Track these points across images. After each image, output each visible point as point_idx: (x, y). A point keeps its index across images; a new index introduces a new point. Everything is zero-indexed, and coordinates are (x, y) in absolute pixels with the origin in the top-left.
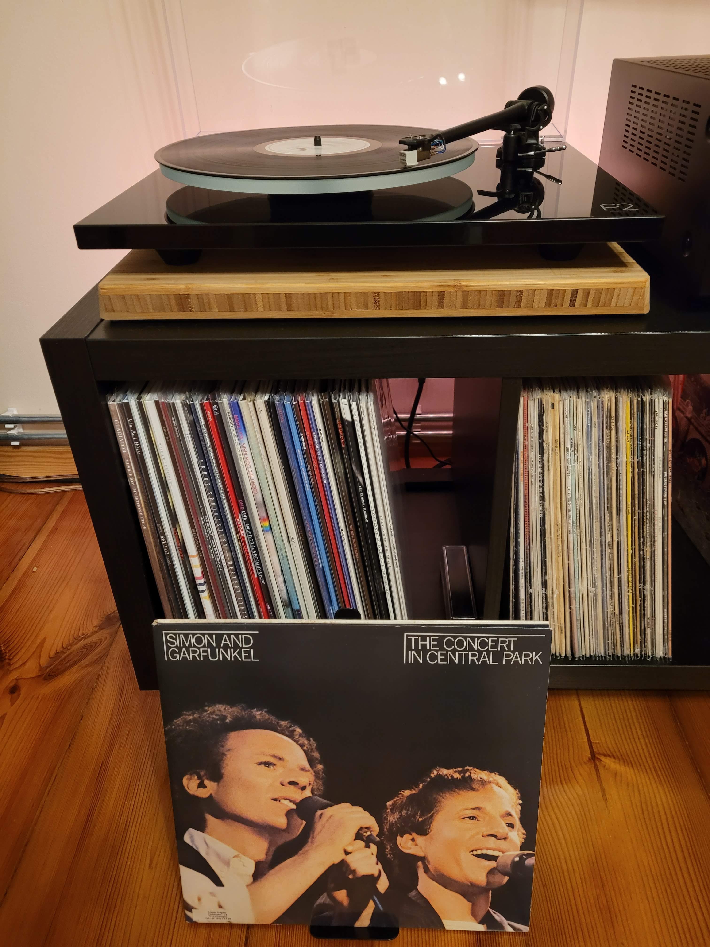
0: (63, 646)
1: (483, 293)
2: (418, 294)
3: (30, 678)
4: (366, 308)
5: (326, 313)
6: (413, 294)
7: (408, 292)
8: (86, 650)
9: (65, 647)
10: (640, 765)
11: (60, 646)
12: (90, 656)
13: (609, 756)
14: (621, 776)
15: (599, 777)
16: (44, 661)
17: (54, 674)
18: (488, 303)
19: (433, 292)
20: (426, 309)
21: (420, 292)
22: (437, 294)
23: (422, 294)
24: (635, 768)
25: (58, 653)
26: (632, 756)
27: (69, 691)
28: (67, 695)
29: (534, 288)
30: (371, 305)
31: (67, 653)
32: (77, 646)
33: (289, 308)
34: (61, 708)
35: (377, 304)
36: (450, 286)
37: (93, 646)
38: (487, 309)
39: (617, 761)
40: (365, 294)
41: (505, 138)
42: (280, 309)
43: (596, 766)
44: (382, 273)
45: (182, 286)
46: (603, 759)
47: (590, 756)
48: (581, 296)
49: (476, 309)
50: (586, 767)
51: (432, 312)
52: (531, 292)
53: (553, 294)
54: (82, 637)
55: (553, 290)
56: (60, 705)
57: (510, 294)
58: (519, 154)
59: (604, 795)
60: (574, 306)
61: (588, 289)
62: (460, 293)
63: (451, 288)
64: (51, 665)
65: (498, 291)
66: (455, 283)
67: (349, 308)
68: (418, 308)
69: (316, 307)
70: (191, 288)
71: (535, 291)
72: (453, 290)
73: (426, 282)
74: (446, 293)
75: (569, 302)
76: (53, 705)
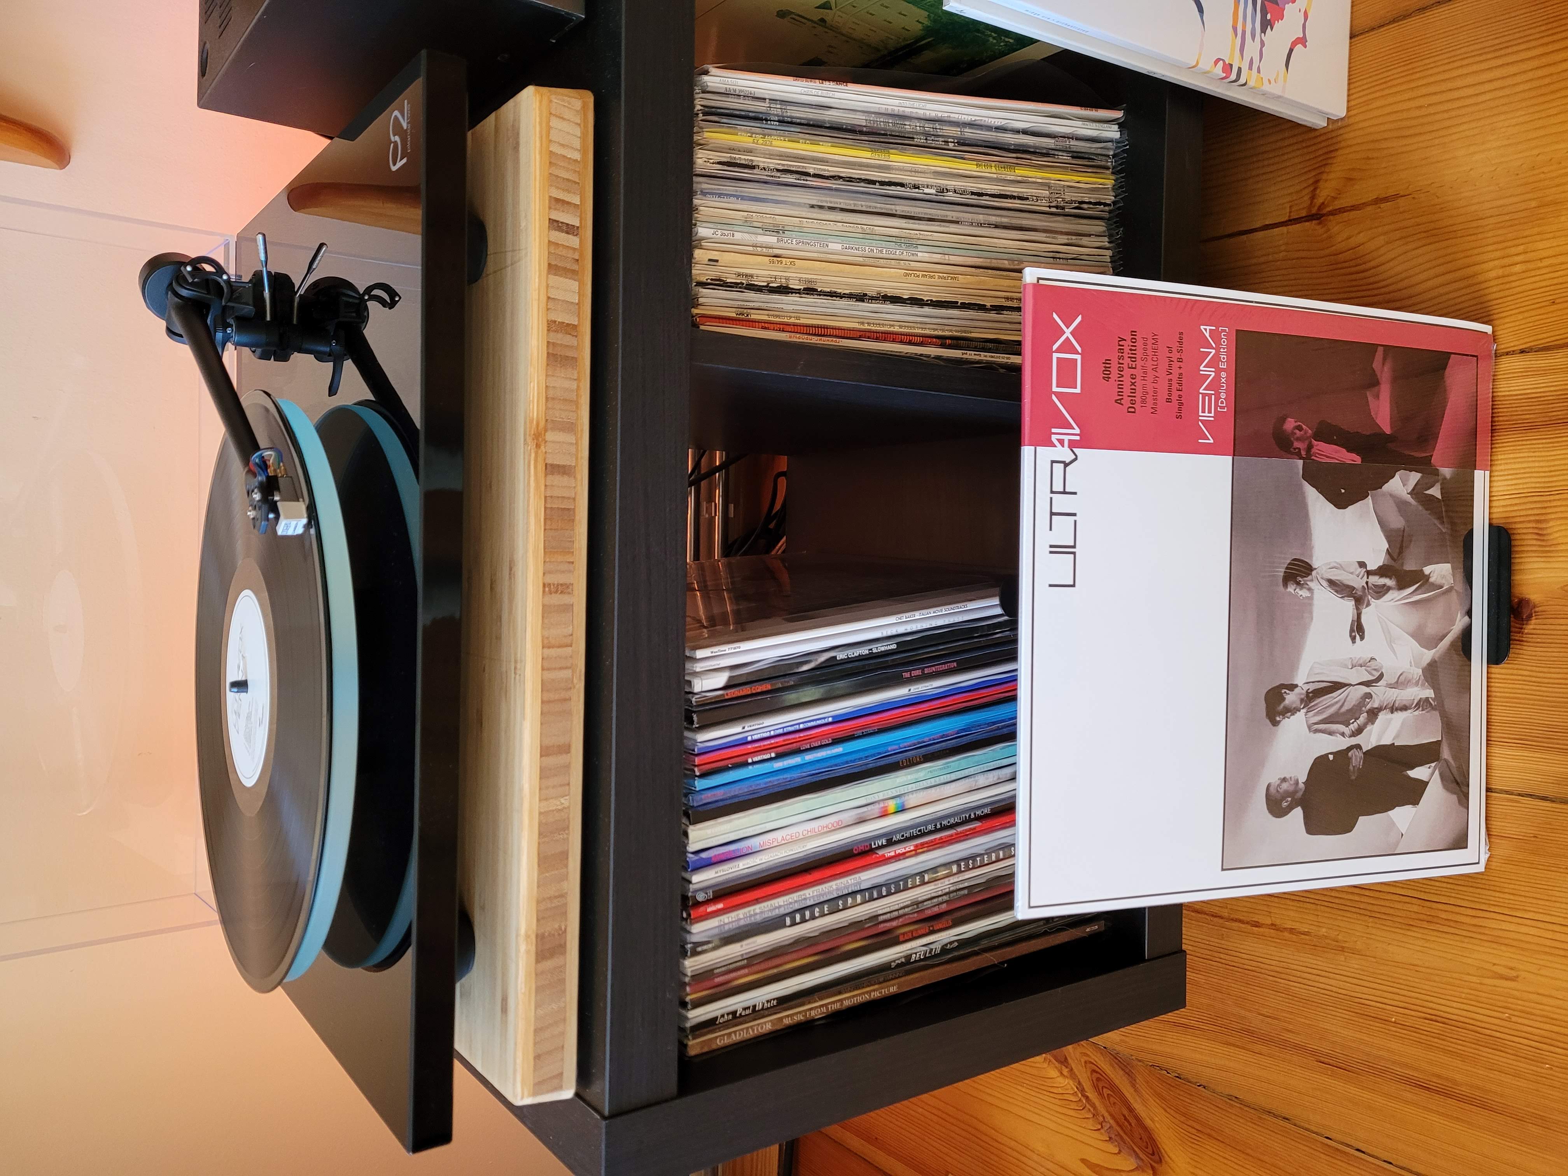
0: (1099, 1130)
1: (551, 393)
2: (548, 512)
4: (568, 608)
5: (575, 681)
6: (549, 522)
7: (545, 530)
8: (1105, 1090)
9: (1099, 1127)
11: (1096, 1135)
12: (1117, 1082)
13: (1315, 189)
14: (1353, 169)
15: (1354, 208)
16: (1126, 1163)
17: (1150, 1147)
18: (567, 384)
19: (546, 486)
20: (574, 499)
21: (545, 508)
22: (550, 477)
23: (548, 506)
24: (1336, 148)
25: (1110, 1138)
27: (1183, 1119)
28: (1190, 1123)
29: (545, 299)
30: (565, 599)
31: (1112, 1122)
32: (1097, 1103)
33: (566, 749)
34: (1213, 1133)
35: (564, 589)
36: (536, 453)
37: (1099, 1076)
38: (578, 386)
39: (1324, 176)
40: (547, 611)
41: (237, 345)
42: (567, 767)
43: (1333, 213)
44: (507, 577)
45: (523, 948)
46: (1319, 201)
47: (1314, 222)
48: (561, 214)
49: (577, 408)
50: (1336, 228)
51: (579, 488)
52: (551, 305)
53: (556, 265)
54: (1080, 1095)
55: (549, 264)
56: (1209, 1135)
57: (554, 344)
58: (268, 319)
59: (1386, 200)
60: (578, 227)
61: (550, 201)
62: (550, 436)
63: (540, 451)
64: (1134, 1151)
65: (548, 365)
66: (532, 446)
67: (568, 641)
68: (572, 513)
69: (565, 700)
70: (526, 932)
71: (549, 298)
72: (542, 447)
73: (529, 497)
74: (549, 461)
75: (570, 236)
76: (1208, 1147)
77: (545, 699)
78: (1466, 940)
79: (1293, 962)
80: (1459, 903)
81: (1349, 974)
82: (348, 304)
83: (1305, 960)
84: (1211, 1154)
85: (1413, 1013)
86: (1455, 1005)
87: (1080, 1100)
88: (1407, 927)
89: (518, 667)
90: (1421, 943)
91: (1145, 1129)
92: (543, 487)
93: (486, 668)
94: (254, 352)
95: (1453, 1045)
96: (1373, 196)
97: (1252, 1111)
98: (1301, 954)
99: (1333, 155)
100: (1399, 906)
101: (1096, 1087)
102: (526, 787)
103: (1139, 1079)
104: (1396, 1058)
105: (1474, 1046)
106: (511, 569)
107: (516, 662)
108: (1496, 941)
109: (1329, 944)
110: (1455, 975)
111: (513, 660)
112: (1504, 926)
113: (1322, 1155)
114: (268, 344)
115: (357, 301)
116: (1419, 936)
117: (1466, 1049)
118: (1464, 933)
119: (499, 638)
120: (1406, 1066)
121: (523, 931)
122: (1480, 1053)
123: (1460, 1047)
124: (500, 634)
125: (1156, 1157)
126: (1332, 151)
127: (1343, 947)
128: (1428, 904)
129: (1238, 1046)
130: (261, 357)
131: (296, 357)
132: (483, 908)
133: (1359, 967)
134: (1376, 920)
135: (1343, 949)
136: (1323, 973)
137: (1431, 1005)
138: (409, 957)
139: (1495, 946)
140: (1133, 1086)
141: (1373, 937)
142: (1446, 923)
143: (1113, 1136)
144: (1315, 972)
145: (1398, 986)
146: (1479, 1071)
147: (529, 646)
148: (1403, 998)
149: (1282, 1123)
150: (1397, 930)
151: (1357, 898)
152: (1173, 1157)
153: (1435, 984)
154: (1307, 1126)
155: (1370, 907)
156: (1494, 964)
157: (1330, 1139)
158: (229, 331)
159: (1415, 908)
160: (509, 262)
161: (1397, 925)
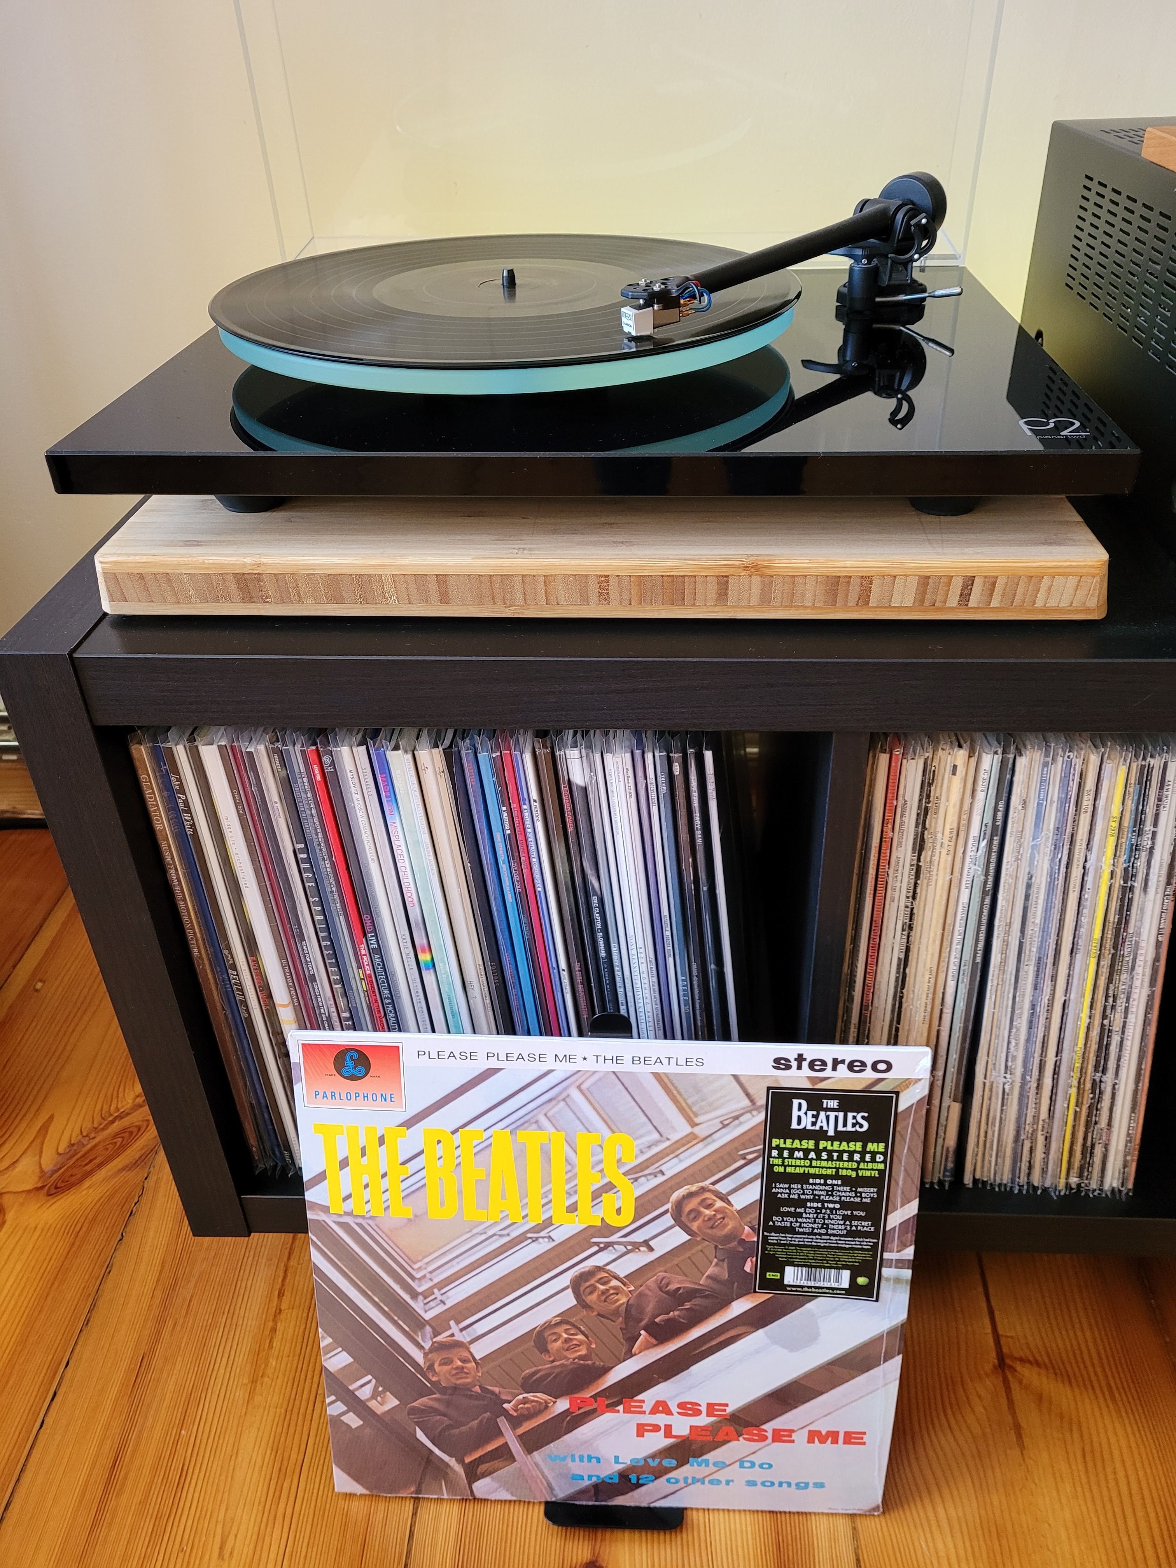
0: (82, 1133)
1: (799, 580)
2: (681, 579)
3: (23, 1192)
4: (585, 600)
5: (512, 608)
6: (670, 579)
7: (662, 576)
8: (120, 1140)
9: (85, 1134)
10: (1084, 1381)
11: (77, 1131)
12: (128, 1151)
13: (1030, 1362)
14: (1051, 1402)
15: (1010, 1402)
16: (48, 1161)
17: (63, 1185)
18: (809, 595)
19: (707, 576)
20: (694, 605)
21: (684, 576)
22: (715, 580)
23: (686, 579)
24: (1074, 1385)
25: (73, 1145)
26: (1070, 1363)
27: (90, 1217)
28: (86, 1225)
29: (895, 574)
30: (594, 597)
31: (89, 1147)
32: (107, 1132)
33: (445, 599)
34: (74, 1249)
35: (604, 596)
36: (739, 566)
37: (135, 1134)
38: (807, 607)
39: (1043, 1372)
40: (582, 579)
41: (851, 269)
42: (427, 601)
43: (1006, 1382)
44: (615, 539)
45: (248, 560)
46: (1018, 1366)
47: (996, 1361)
48: (980, 588)
49: (786, 607)
50: (988, 1383)
51: (705, 610)
52: (888, 580)
53: (928, 584)
54: (116, 1114)
55: (928, 577)
56: (73, 1244)
57: (849, 582)
58: (878, 299)
59: (1019, 1436)
60: (967, 605)
61: (993, 577)
62: (756, 580)
63: (740, 570)
64: (60, 1169)
65: (828, 577)
66: (747, 562)
67: (553, 600)
68: (680, 602)
69: (493, 598)
70: (264, 564)
71: (895, 577)
72: (744, 573)
73: (695, 560)
74: (731, 580)
75: (958, 598)
76: (61, 1243)
77: (494, 579)
78: (261, 1508)
79: (243, 1331)
80: (299, 1501)
81: (229, 1388)
82: (892, 378)
83: (245, 1341)
84: (54, 1246)
85: (189, 1452)
86: (197, 1495)
87: (111, 1115)
88: (275, 1447)
89: (525, 552)
90: (259, 1460)
91: (81, 1181)
92: (705, 574)
93: (524, 520)
94: (844, 286)
95: (156, 1493)
96: (1023, 1424)
97: (96, 1288)
98: (250, 1340)
99: (1066, 1382)
100: (296, 1441)
101: (124, 1130)
102: (406, 561)
103: (130, 1175)
104: (145, 1435)
105: (155, 1513)
106: (622, 542)
107: (530, 549)
108: (259, 1538)
109: (260, 1366)
110: (226, 1495)
111: (533, 546)
112: (274, 1547)
113: (50, 1357)
114: (851, 299)
115: (896, 387)
116: (266, 1460)
117: (152, 1505)
118: (268, 1506)
119: (554, 532)
120: (137, 1444)
121: (263, 560)
122: (148, 1520)
123: (154, 1499)
124: (559, 533)
125: (53, 1191)
126: (1070, 1382)
127: (256, 1382)
128: (298, 1470)
129: (160, 1274)
130: (839, 294)
131: (841, 326)
132: (289, 521)
133: (237, 1398)
134: (283, 1416)
135: (254, 1382)
136: (230, 1362)
137: (197, 1470)
138: (243, 449)
139: (255, 1537)
140: (123, 1169)
141: (266, 1412)
142: (279, 1488)
143: (75, 1147)
144: (233, 1353)
145: (217, 1438)
146: (129, 1520)
147: (546, 562)
148: (204, 1442)
149: (83, 1317)
150: (272, 1435)
151: (305, 1396)
152: (53, 1207)
153: (218, 1475)
154: (80, 1343)
155: (296, 1410)
156: (236, 1536)
157: (66, 1366)
158: (864, 261)
159: (294, 1456)
160: (931, 537)
161: (277, 1438)
